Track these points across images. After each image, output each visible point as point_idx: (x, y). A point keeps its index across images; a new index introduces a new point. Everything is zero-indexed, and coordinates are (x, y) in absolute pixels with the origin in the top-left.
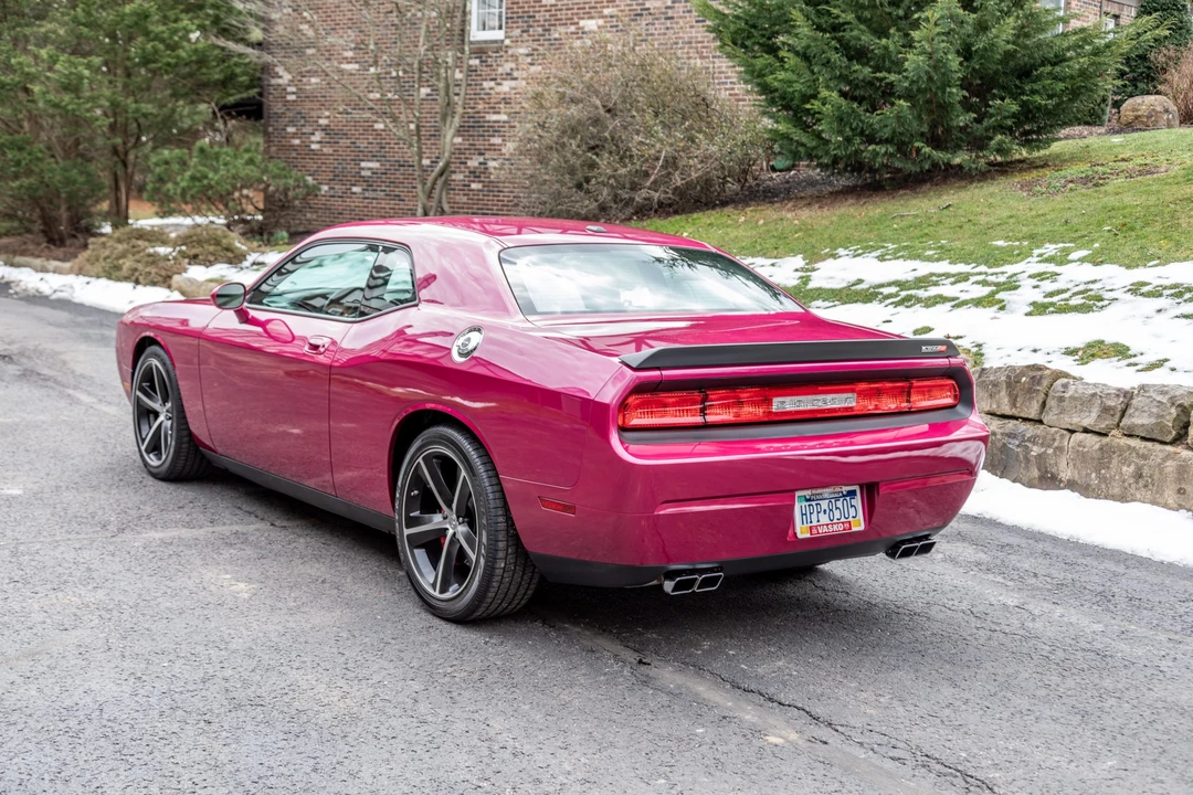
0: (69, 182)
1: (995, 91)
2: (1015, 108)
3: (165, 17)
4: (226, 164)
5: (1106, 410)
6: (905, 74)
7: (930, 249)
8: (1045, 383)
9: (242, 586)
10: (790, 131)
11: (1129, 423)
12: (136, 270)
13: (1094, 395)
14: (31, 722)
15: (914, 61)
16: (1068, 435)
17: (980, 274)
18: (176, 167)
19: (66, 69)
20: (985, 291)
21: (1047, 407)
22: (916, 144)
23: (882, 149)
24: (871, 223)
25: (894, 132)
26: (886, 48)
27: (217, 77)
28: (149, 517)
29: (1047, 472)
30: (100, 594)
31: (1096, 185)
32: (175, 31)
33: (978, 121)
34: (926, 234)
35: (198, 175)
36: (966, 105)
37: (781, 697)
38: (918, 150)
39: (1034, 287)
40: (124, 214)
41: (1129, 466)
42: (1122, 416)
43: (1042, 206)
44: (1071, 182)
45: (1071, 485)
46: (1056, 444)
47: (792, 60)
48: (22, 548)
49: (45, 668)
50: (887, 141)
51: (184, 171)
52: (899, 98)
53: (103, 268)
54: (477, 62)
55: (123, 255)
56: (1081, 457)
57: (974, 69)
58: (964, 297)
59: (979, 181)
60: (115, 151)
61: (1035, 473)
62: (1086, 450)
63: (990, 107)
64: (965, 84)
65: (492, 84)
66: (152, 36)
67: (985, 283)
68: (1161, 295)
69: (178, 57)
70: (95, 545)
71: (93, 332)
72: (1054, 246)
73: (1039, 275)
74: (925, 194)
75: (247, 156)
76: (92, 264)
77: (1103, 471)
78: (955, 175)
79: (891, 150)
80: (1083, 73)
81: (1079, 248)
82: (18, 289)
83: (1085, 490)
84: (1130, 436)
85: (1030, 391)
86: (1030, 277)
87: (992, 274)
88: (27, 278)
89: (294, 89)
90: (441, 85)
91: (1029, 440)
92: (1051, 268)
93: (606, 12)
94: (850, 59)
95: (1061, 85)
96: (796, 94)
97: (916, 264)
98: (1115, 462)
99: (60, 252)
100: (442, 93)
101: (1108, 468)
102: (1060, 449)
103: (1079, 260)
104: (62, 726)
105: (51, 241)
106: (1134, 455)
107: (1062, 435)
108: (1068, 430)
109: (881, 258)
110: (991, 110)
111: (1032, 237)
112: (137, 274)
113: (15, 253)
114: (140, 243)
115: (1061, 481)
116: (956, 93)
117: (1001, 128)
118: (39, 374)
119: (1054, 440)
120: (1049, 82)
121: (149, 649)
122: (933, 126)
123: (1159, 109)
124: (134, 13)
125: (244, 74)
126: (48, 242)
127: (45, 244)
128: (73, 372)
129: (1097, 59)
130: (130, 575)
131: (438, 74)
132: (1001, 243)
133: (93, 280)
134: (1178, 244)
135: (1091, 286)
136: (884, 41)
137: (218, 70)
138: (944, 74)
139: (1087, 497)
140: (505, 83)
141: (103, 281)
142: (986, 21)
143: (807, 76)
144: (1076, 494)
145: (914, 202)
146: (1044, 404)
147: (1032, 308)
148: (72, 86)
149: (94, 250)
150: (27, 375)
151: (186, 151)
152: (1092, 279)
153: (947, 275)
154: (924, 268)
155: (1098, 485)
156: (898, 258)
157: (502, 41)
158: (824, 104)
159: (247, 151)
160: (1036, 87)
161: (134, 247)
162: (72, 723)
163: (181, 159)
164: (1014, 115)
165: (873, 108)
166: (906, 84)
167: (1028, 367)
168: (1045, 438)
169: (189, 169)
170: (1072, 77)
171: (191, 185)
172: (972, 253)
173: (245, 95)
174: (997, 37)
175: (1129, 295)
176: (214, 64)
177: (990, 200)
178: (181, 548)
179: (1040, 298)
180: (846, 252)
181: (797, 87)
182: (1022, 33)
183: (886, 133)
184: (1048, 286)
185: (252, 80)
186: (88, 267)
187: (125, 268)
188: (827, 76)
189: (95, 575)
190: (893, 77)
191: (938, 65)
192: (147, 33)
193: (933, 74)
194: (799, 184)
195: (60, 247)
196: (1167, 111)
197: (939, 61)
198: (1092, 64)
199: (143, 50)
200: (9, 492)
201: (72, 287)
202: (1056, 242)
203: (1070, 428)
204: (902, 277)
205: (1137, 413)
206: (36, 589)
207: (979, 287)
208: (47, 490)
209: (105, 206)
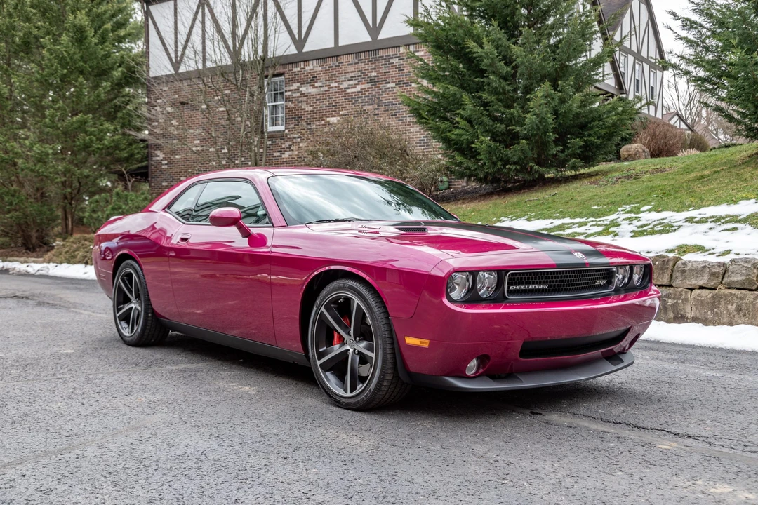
0: (41, 213)
1: (569, 136)
2: (581, 143)
3: (95, 124)
4: (131, 201)
5: (713, 275)
6: (524, 127)
7: (555, 213)
8: (671, 263)
9: (247, 388)
10: (462, 161)
11: (728, 280)
12: (86, 257)
13: (704, 267)
14: (160, 465)
15: (530, 118)
16: (690, 292)
17: (593, 221)
18: (102, 204)
19: (39, 150)
20: (601, 228)
21: (674, 277)
22: (531, 164)
23: (513, 167)
24: (513, 205)
25: (520, 158)
26: (512, 114)
27: (126, 155)
28: (161, 359)
29: (678, 314)
30: (158, 396)
31: (635, 179)
32: (102, 131)
33: (562, 151)
34: (550, 207)
35: (116, 207)
36: (556, 142)
37: (641, 425)
38: (532, 167)
39: (629, 224)
40: (70, 232)
41: (732, 305)
42: (723, 277)
43: (609, 190)
44: (620, 178)
45: (695, 320)
46: (683, 297)
47: (463, 123)
48: (91, 376)
49: (150, 435)
50: (515, 163)
51: (108, 205)
52: (523, 139)
53: (65, 257)
54: (270, 142)
55: (77, 249)
56: (701, 303)
57: (560, 123)
58: (589, 232)
59: (565, 183)
60: (65, 198)
61: (671, 315)
62: (703, 298)
63: (569, 143)
64: (555, 131)
65: (279, 154)
66: (88, 133)
67: (598, 225)
68: (707, 222)
69: (104, 144)
70: (137, 373)
71: (70, 286)
72: (628, 206)
73: (629, 218)
74: (537, 191)
75: (143, 196)
76: (57, 256)
77: (715, 310)
78: (549, 182)
79: (518, 167)
80: (614, 124)
81: (644, 205)
82: (14, 272)
83: (706, 322)
84: (729, 288)
85: (662, 269)
86: (624, 220)
87: (600, 221)
88: (17, 266)
89: (166, 162)
90: (253, 154)
91: (665, 296)
92: (633, 215)
93: (341, 113)
94: (493, 121)
95: (603, 132)
96: (465, 141)
97: (551, 221)
98: (723, 303)
99: (34, 254)
100: (253, 158)
101: (719, 307)
102: (686, 300)
103: (647, 210)
104: (184, 465)
105: (28, 249)
106: (735, 298)
107: (686, 292)
108: (689, 289)
109: (529, 220)
110: (569, 145)
111: (613, 203)
112: (86, 259)
113: (7, 256)
114: (86, 243)
115: (687, 318)
116: (552, 136)
117: (573, 155)
118: (48, 303)
119: (681, 295)
120: (597, 129)
121: (212, 422)
122: (539, 156)
123: (640, 150)
124: (78, 121)
125: (138, 153)
126: (26, 249)
127: (24, 251)
128: (69, 302)
129: (622, 117)
130: (169, 386)
131: (251, 148)
132: (596, 207)
133: (59, 265)
134: (701, 199)
135: (662, 221)
136: (512, 110)
137: (125, 151)
138: (545, 126)
139: (707, 325)
140: (286, 153)
141: (65, 265)
142: (564, 98)
143: (471, 130)
144: (700, 324)
145: (533, 194)
146: (671, 276)
147: (633, 234)
148: (41, 160)
149: (58, 249)
150: (40, 304)
151: (108, 194)
152: (662, 218)
153: (574, 224)
154: (558, 222)
155: (713, 318)
156: (538, 219)
157: (284, 131)
158: (482, 145)
159: (143, 194)
160: (590, 132)
161: (83, 245)
162: (191, 463)
163: (105, 199)
164: (580, 147)
165: (507, 146)
166: (526, 132)
167: (657, 256)
168: (675, 295)
169: (111, 204)
170: (609, 127)
171: (112, 212)
172: (581, 213)
173: (140, 165)
174: (571, 105)
175: (687, 224)
176: (123, 147)
177: (578, 190)
178: (194, 373)
179: (635, 229)
180: (506, 219)
181: (465, 137)
182: (583, 104)
183: (515, 159)
184: (636, 223)
185: (142, 159)
186: (55, 258)
187: (79, 256)
188: (482, 130)
189: (148, 387)
190: (518, 129)
191: (543, 120)
192: (86, 132)
193: (539, 125)
194: (460, 193)
195: (33, 252)
196: (644, 151)
197: (543, 118)
198: (618, 120)
199: (84, 140)
200: (65, 351)
201: (48, 268)
202: (627, 205)
203: (690, 287)
204: (548, 227)
205: (733, 275)
206: (115, 395)
207: (595, 227)
208: (88, 349)
209: (58, 229)
